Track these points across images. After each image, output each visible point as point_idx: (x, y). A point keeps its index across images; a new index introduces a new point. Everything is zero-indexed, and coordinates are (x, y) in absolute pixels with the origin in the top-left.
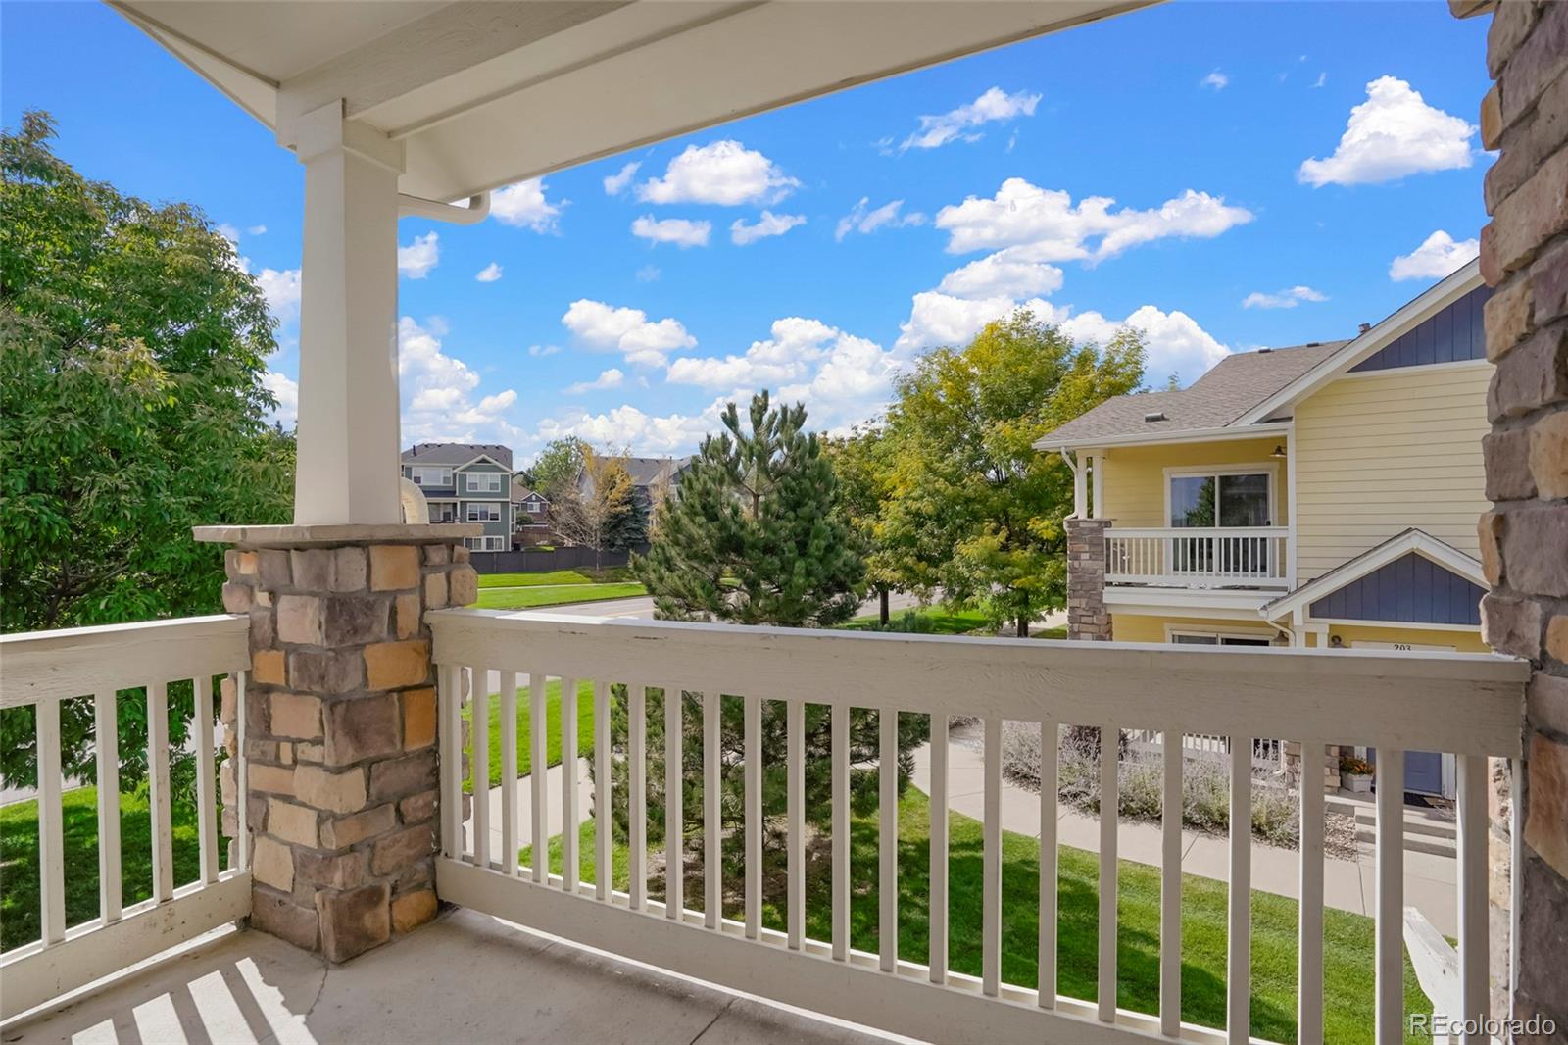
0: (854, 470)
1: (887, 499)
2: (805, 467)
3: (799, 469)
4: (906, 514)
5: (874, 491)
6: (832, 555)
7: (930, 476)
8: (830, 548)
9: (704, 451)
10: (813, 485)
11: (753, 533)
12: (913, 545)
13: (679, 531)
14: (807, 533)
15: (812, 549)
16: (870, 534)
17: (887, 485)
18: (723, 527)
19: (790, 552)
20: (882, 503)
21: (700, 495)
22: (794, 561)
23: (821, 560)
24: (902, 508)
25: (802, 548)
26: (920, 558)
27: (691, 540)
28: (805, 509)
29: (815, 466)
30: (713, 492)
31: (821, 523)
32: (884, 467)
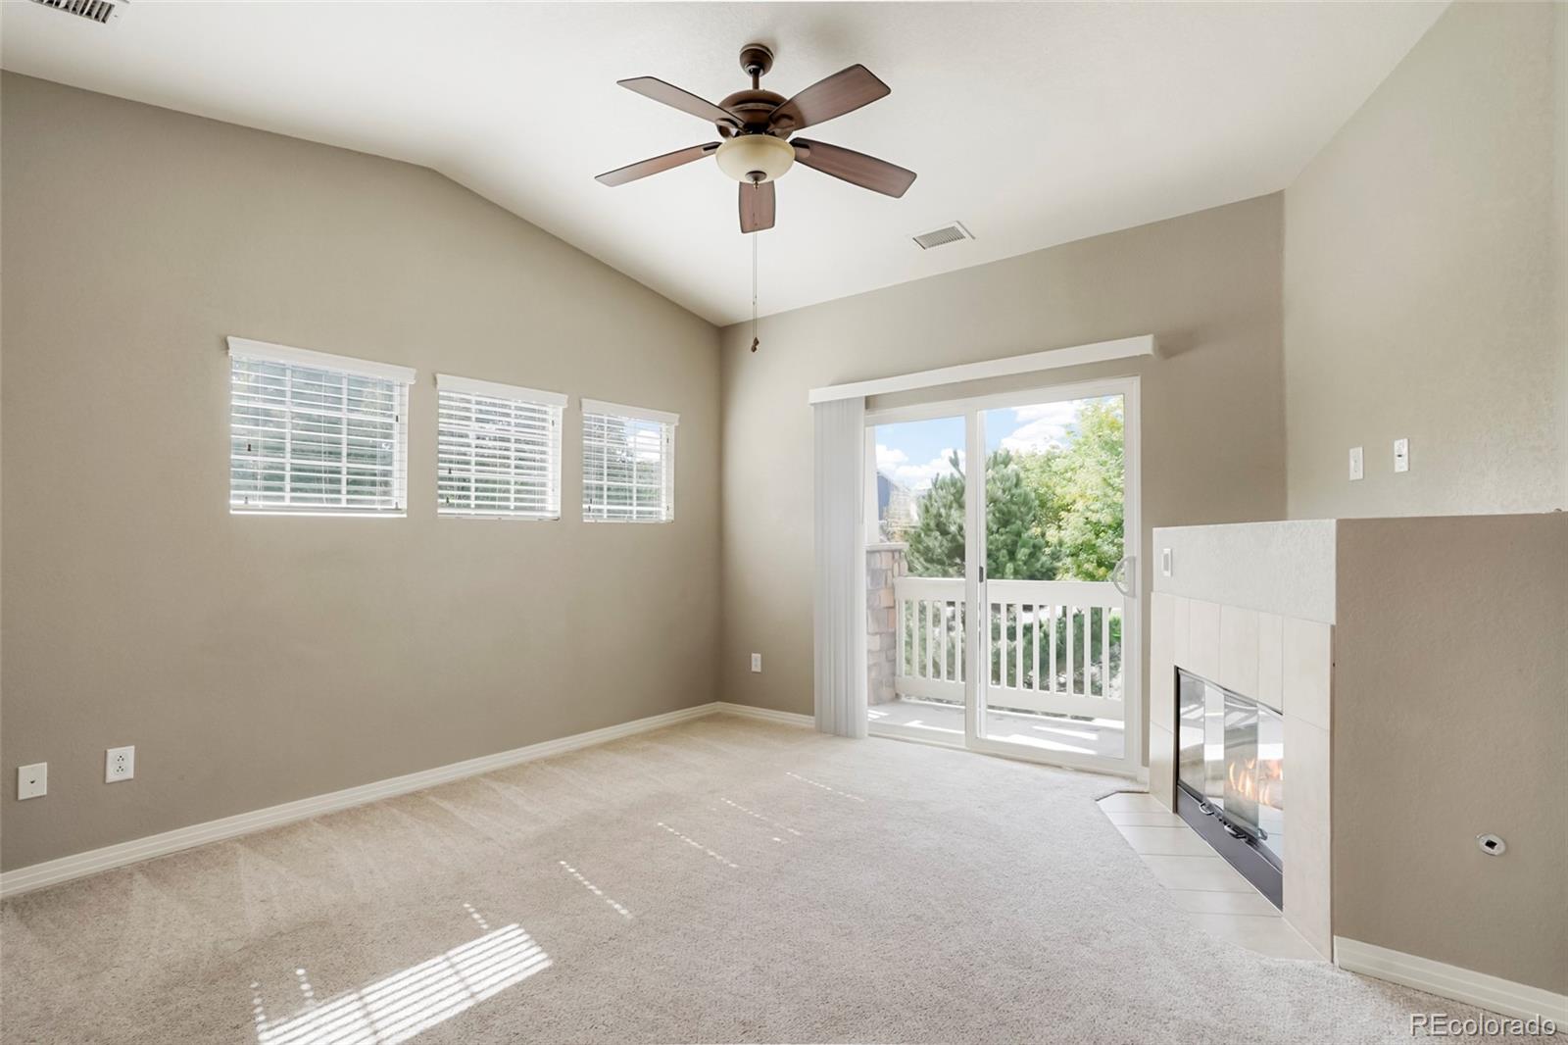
0: (1035, 482)
1: (1069, 511)
2: (1012, 496)
3: (1009, 497)
4: (1086, 523)
5: (1056, 503)
6: (1033, 560)
7: (1110, 491)
8: (1032, 555)
9: (935, 485)
10: (1019, 508)
12: (1095, 552)
13: (920, 542)
14: (1015, 543)
15: (1020, 555)
16: (1061, 543)
17: (1068, 499)
18: (954, 539)
19: (1003, 557)
20: (1063, 514)
21: (935, 516)
22: (1006, 563)
23: (1025, 563)
24: (1082, 519)
25: (1012, 555)
26: (1100, 564)
27: (928, 549)
28: (1013, 527)
29: (1020, 495)
30: (944, 514)
31: (1025, 536)
32: (1065, 482)
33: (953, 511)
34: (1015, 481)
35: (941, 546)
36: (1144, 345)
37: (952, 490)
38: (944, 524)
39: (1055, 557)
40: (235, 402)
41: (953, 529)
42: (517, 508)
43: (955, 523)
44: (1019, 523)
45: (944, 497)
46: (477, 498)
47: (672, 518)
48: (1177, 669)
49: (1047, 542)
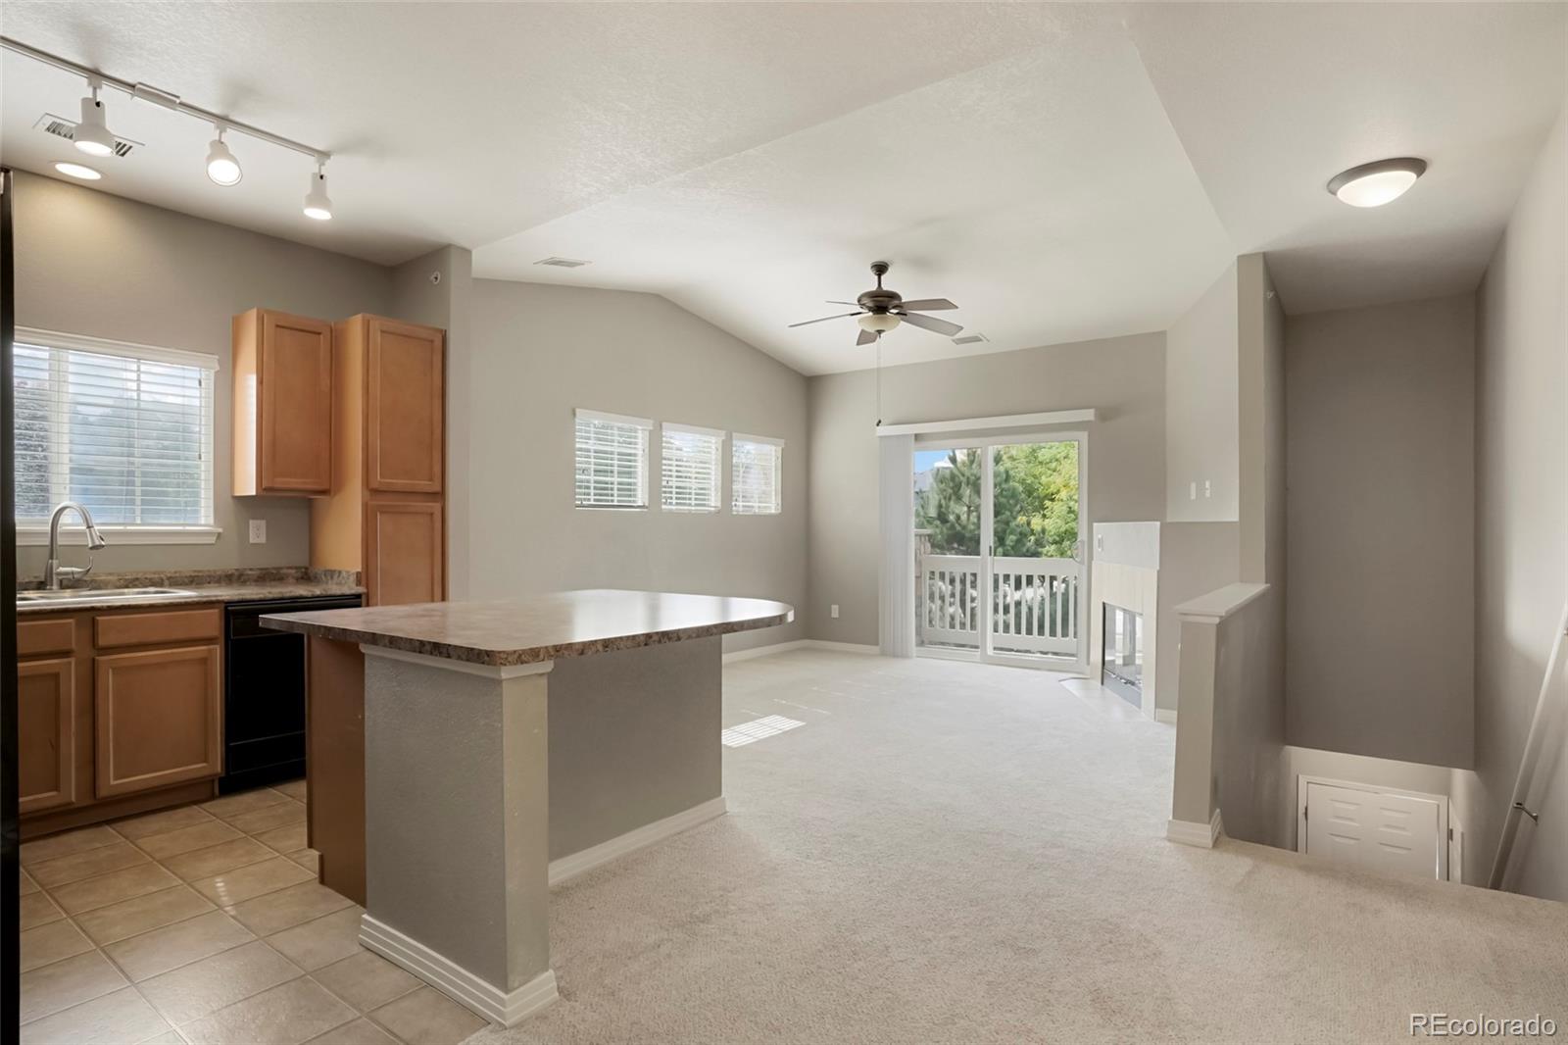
0: (1022, 474)
1: (1053, 500)
5: (1042, 492)
8: (1018, 541)
9: (936, 478)
10: (1008, 502)
11: (971, 531)
14: (1004, 531)
15: (1008, 542)
16: (1043, 531)
17: (1053, 489)
18: (953, 527)
20: (1047, 503)
24: (1065, 508)
28: (1004, 516)
29: (1009, 490)
30: (944, 505)
31: (1013, 524)
32: (1049, 472)
33: (952, 503)
34: (1004, 476)
35: (942, 533)
36: (1088, 415)
37: (951, 484)
38: (945, 514)
39: (1039, 543)
40: (578, 446)
41: (952, 518)
42: (696, 505)
43: (953, 513)
44: (1008, 513)
45: (945, 490)
46: (677, 498)
47: (780, 511)
48: (1104, 604)
49: (1032, 530)
